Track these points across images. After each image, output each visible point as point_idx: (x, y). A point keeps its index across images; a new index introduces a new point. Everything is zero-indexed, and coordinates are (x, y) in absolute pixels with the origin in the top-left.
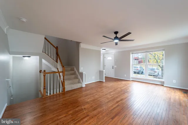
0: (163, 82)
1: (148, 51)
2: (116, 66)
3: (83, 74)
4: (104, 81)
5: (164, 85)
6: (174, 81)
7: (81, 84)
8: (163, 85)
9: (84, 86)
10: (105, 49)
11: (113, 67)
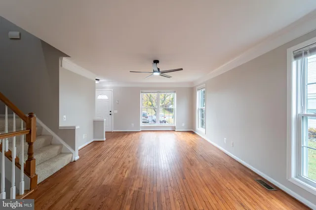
0: (175, 127)
1: (159, 91)
2: (116, 112)
3: (75, 130)
4: (105, 139)
5: (176, 130)
6: (183, 125)
7: (71, 155)
8: (174, 131)
9: (77, 158)
10: (99, 80)
11: (111, 113)
